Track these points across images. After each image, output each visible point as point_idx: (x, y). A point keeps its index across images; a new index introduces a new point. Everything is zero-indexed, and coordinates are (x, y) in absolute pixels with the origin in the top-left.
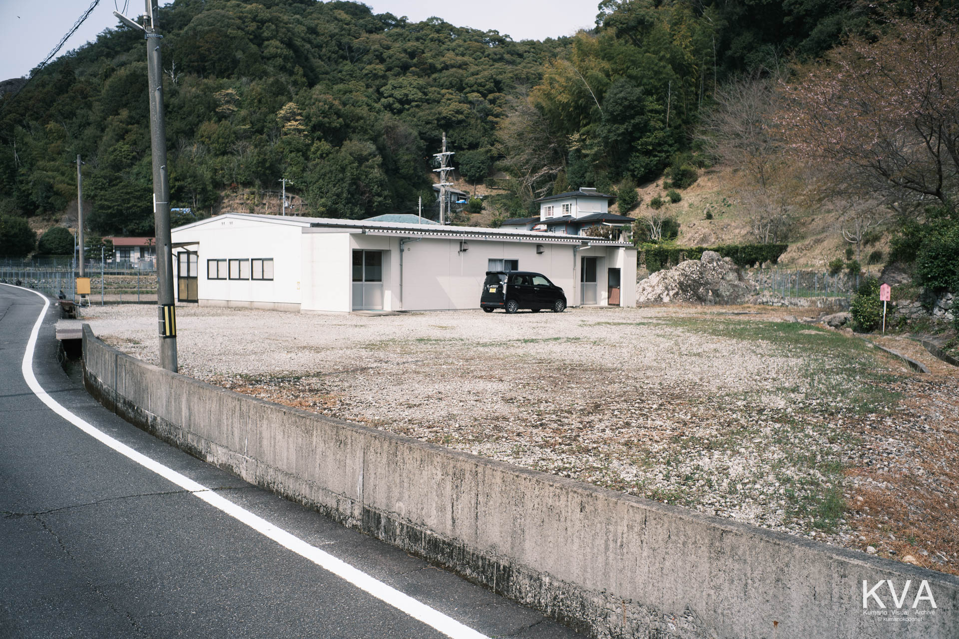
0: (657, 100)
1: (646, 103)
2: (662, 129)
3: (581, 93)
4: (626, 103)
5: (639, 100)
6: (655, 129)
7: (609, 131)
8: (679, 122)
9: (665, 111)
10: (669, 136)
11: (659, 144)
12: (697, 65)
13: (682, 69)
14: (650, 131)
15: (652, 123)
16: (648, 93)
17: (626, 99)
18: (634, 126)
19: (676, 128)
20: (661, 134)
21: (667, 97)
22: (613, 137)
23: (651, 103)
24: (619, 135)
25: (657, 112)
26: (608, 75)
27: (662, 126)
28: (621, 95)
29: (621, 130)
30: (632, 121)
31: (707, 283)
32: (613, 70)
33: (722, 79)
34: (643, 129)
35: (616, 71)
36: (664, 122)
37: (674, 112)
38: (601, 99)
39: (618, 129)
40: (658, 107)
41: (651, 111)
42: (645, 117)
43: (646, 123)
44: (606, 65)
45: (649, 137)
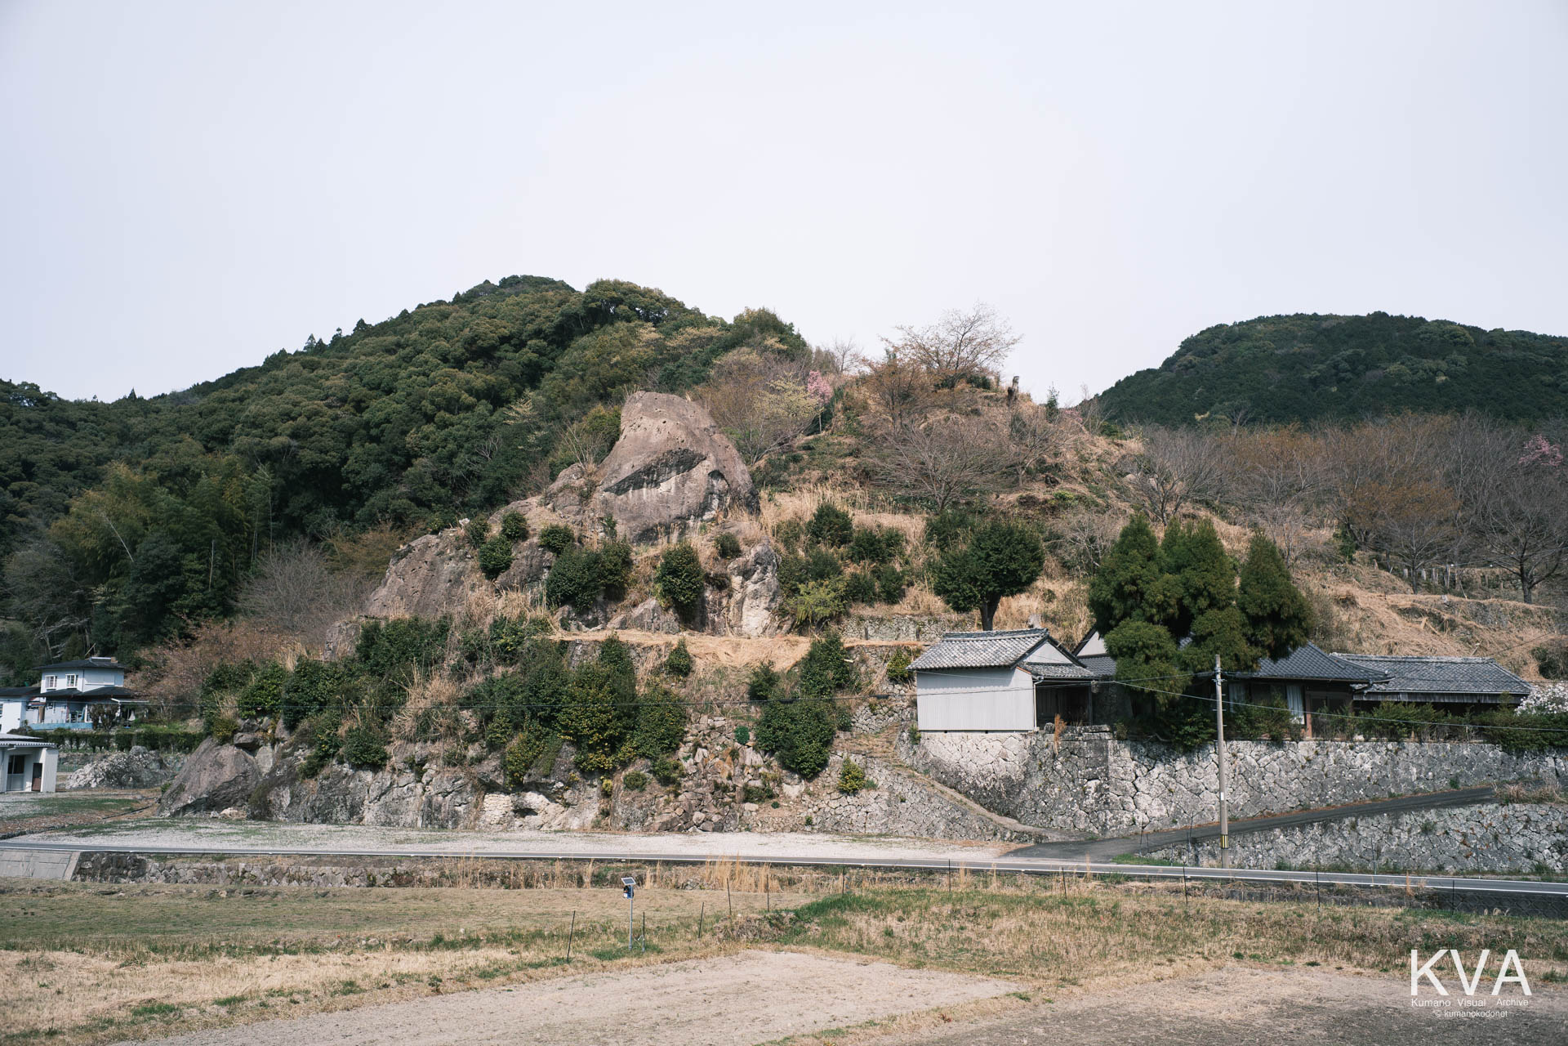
0: (199, 559)
1: (184, 562)
2: (202, 591)
3: (110, 541)
4: (159, 562)
5: (175, 559)
6: (194, 591)
7: (138, 591)
8: (225, 582)
9: (208, 571)
10: (210, 599)
11: (198, 607)
12: (249, 522)
13: (229, 524)
14: (187, 593)
15: (190, 584)
16: (188, 549)
17: (158, 557)
18: (167, 587)
19: (221, 589)
20: (199, 597)
21: (210, 555)
22: (141, 598)
23: (191, 561)
24: (148, 596)
25: (199, 572)
26: (145, 524)
27: (201, 587)
28: (153, 552)
29: (152, 591)
30: (165, 582)
31: (132, 771)
32: (151, 519)
33: (280, 536)
34: (180, 590)
35: (155, 520)
36: (204, 582)
37: (219, 572)
38: (133, 551)
39: (148, 588)
40: (198, 567)
41: (190, 571)
42: (181, 578)
43: (183, 585)
44: (145, 512)
45: (185, 599)
